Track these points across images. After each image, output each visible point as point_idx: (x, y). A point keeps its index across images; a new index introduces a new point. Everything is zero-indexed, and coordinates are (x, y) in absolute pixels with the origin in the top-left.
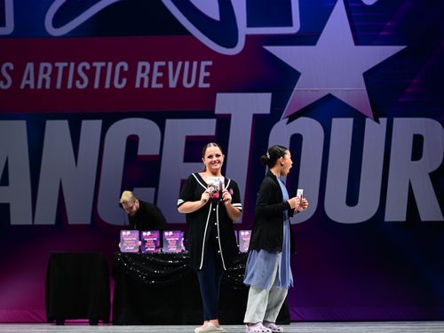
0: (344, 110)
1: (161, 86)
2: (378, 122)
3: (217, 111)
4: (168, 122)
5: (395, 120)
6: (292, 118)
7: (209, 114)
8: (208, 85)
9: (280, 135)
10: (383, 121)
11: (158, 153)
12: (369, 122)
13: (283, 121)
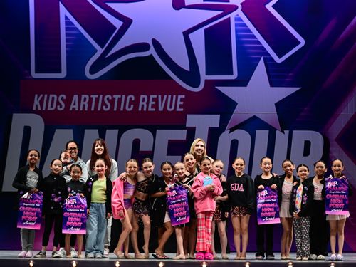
0: (262, 125)
1: (154, 110)
2: (284, 133)
3: (188, 125)
4: (158, 131)
5: (294, 132)
6: (232, 130)
7: (182, 126)
8: (182, 110)
9: (225, 140)
10: (287, 132)
11: (151, 149)
12: (278, 133)
13: (227, 132)
